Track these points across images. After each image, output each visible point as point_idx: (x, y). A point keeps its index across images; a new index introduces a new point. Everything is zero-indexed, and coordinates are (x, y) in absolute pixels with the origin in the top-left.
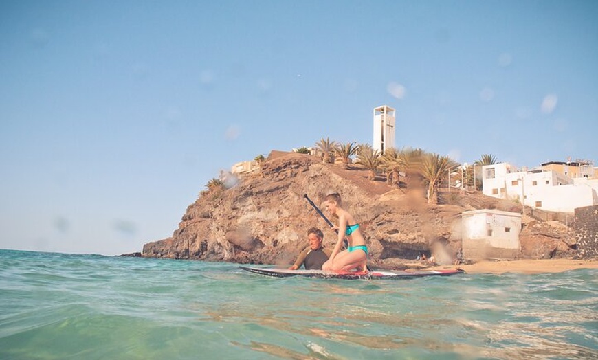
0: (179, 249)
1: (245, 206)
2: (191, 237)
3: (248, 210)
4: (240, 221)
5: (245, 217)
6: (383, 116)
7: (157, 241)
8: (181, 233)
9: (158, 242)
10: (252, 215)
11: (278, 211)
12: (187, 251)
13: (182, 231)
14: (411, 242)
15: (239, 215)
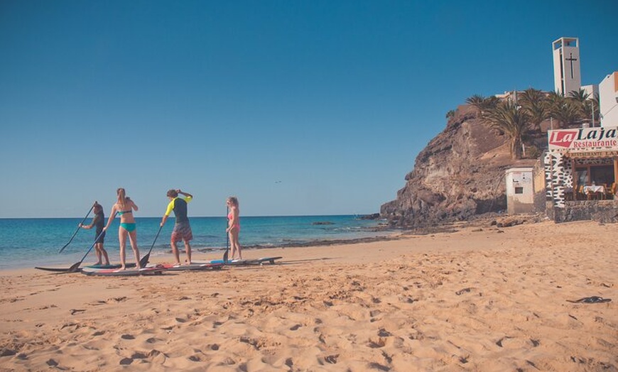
0: (403, 208)
1: (429, 165)
2: (413, 195)
3: (432, 169)
4: (427, 180)
5: (431, 175)
6: (560, 50)
7: (389, 201)
8: (403, 193)
9: (392, 202)
10: (436, 174)
11: (448, 169)
12: (411, 209)
13: (405, 190)
14: (485, 199)
15: (425, 174)
